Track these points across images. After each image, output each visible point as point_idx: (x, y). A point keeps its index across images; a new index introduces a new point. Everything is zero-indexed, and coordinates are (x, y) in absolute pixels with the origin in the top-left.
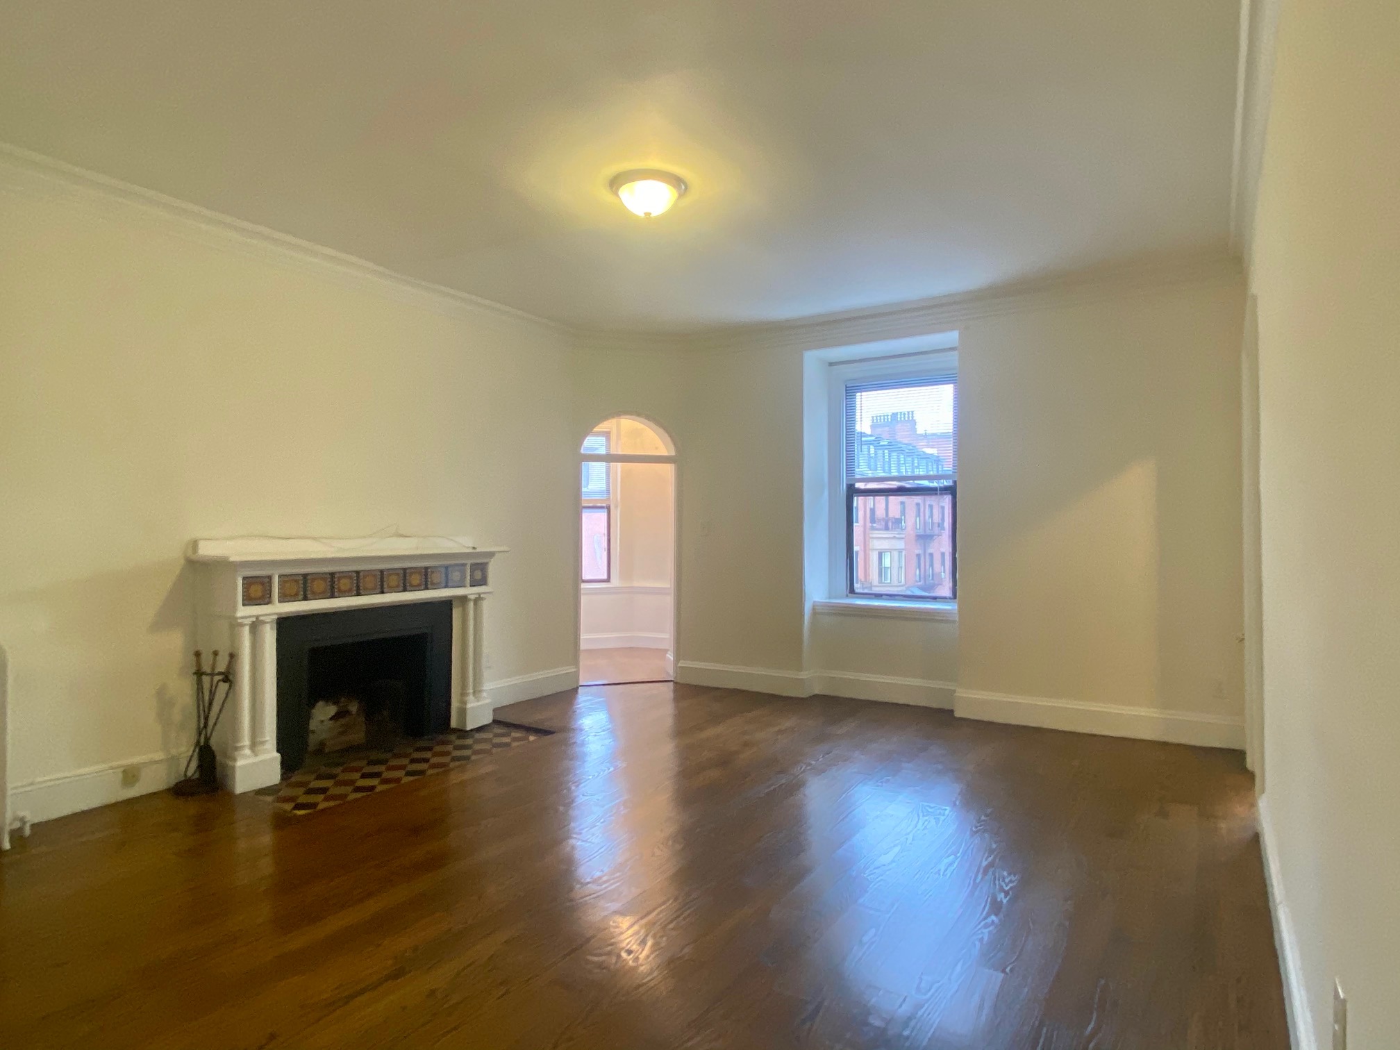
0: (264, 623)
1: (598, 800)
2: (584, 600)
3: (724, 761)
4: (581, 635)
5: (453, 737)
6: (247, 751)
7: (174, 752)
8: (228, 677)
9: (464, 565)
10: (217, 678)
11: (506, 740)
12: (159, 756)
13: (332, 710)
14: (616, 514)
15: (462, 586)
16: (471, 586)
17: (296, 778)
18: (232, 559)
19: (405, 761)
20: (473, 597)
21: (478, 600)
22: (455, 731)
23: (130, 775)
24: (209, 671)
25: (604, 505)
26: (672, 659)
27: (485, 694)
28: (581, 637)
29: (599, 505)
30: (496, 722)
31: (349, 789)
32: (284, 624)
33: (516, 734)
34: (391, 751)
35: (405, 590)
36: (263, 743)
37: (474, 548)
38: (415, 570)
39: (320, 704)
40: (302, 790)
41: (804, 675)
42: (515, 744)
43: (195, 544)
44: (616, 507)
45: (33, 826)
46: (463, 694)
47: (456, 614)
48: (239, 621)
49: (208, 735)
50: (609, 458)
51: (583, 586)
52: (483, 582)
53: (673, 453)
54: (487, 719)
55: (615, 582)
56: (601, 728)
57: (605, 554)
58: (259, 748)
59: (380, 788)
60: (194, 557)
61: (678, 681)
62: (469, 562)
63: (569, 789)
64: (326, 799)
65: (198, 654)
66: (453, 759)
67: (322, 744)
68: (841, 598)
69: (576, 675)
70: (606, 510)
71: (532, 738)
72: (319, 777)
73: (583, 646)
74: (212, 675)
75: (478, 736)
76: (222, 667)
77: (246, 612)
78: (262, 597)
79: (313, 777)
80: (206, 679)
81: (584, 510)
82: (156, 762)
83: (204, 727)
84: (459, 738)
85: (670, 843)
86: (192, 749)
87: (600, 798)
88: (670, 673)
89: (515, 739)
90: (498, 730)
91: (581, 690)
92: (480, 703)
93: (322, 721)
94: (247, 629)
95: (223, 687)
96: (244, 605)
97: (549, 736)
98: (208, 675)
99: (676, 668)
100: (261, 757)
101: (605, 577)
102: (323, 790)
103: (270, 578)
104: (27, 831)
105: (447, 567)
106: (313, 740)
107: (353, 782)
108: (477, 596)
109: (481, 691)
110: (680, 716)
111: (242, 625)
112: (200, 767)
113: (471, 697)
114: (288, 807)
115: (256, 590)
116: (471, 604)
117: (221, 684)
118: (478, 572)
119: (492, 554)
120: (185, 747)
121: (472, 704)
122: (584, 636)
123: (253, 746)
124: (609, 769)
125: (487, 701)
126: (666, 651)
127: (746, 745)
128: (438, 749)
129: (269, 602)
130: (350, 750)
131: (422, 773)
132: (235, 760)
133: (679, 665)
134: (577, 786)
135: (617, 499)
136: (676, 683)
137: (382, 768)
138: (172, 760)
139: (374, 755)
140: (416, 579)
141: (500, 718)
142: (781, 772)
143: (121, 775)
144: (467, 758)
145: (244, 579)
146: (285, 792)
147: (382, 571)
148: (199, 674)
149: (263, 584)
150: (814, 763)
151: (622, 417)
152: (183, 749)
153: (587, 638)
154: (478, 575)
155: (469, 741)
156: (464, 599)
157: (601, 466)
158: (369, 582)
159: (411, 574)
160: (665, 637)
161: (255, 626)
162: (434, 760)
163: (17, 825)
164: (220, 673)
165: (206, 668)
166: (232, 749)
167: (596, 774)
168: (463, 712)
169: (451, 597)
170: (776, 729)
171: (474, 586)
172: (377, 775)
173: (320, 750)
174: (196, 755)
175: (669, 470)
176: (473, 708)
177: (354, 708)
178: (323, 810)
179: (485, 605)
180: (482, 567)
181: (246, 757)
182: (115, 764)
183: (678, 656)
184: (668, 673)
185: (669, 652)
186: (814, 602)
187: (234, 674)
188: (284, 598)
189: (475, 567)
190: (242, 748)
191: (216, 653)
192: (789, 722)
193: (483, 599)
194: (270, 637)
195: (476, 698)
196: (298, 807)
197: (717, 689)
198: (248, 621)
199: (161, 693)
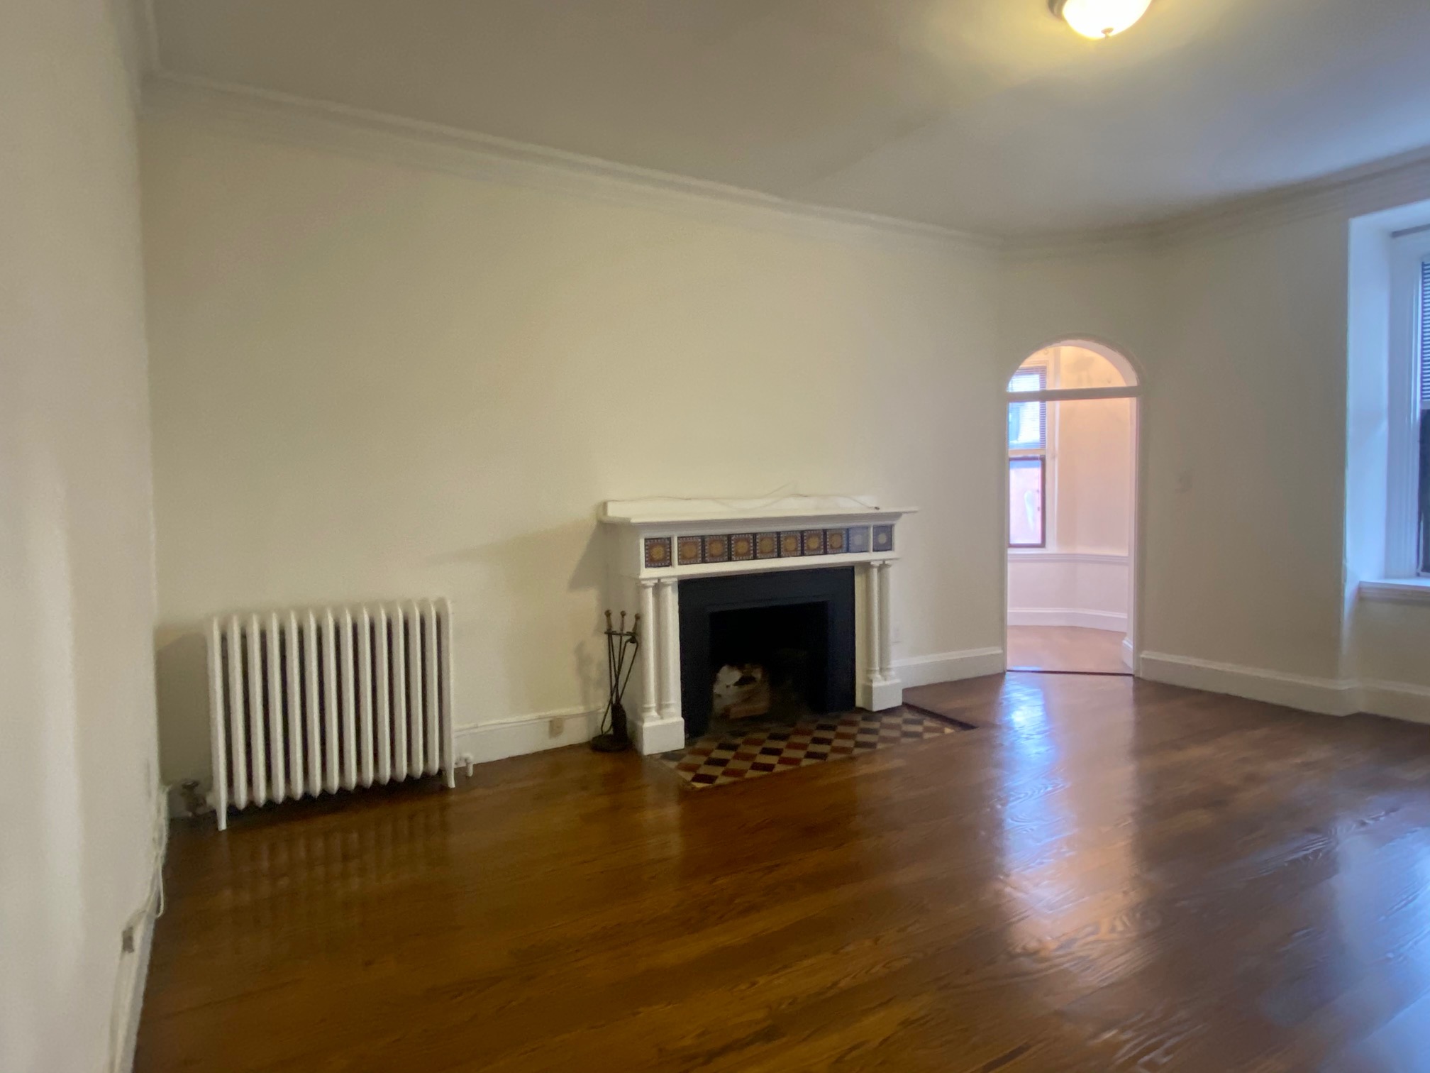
0: (665, 585)
1: (1032, 830)
2: (1010, 568)
3: (1216, 800)
4: (1008, 608)
5: (858, 718)
6: (654, 713)
7: (593, 707)
8: (635, 638)
9: (867, 528)
10: (625, 638)
11: (919, 729)
12: (581, 709)
13: (736, 675)
14: (1053, 466)
15: (863, 550)
16: (874, 550)
17: (700, 744)
18: (634, 521)
19: (806, 740)
20: (877, 564)
21: (883, 567)
22: (862, 710)
23: (555, 726)
24: (619, 631)
25: (1038, 455)
26: (1131, 647)
27: (893, 673)
28: (1008, 611)
29: (1030, 455)
30: (906, 706)
31: (748, 764)
32: (685, 586)
33: (928, 723)
34: (793, 725)
35: (803, 554)
36: (668, 706)
37: (877, 508)
38: (813, 533)
39: (725, 669)
40: (703, 759)
41: (1343, 685)
42: (927, 736)
43: (605, 505)
44: (1054, 457)
45: (476, 766)
46: (869, 671)
47: (859, 581)
48: (643, 582)
49: (620, 694)
50: (1044, 396)
51: (1011, 551)
52: (888, 546)
53: (1134, 382)
54: (897, 701)
55: (1052, 548)
56: (1034, 729)
57: (1039, 514)
58: (665, 711)
59: (779, 768)
60: (605, 519)
61: (1141, 675)
62: (872, 523)
63: (992, 807)
64: (724, 774)
65: (608, 614)
66: (858, 745)
67: (727, 710)
68: (1409, 577)
69: (1003, 656)
70: (1039, 462)
71: (948, 730)
72: (721, 747)
73: (1010, 621)
74: (621, 635)
75: (887, 720)
76: (629, 628)
77: (649, 574)
78: (664, 559)
79: (716, 744)
80: (616, 640)
81: (1011, 462)
82: (577, 716)
83: (614, 689)
84: (864, 719)
85: (1138, 915)
86: (606, 707)
87: (1034, 827)
88: (1129, 664)
89: (928, 730)
90: (908, 715)
91: (1008, 676)
92: (888, 683)
93: (728, 686)
94: (650, 591)
95: (631, 648)
96: (646, 566)
97: (967, 732)
98: (617, 634)
99: (1137, 659)
100: (668, 721)
101: (1038, 541)
102: (722, 762)
103: (670, 539)
104: (471, 772)
105: (848, 530)
106: (718, 705)
107: (753, 756)
108: (881, 562)
109: (888, 669)
110: (1143, 724)
111: (645, 587)
112: (614, 724)
113: (878, 676)
114: (688, 776)
115: (658, 552)
116: (875, 571)
117: (629, 644)
118: (883, 535)
119: (897, 515)
120: (601, 704)
121: (878, 683)
122: (1010, 610)
123: (660, 708)
124: (1046, 788)
125: (897, 681)
126: (1123, 635)
127: (1252, 779)
128: (841, 729)
129: (670, 564)
130: (754, 721)
131: (823, 756)
132: (643, 722)
133: (1142, 656)
134: (1003, 805)
135: (1054, 448)
136: (1137, 679)
137: (781, 745)
138: (589, 715)
139: (776, 728)
140: (814, 543)
141: (911, 702)
142: (1313, 830)
143: (548, 724)
144: (871, 745)
145: (646, 540)
146: (688, 759)
147: (778, 533)
148: (610, 634)
149: (664, 545)
150: (1371, 822)
151: (1062, 342)
152: (600, 704)
153: (1015, 612)
154: (883, 539)
155: (876, 725)
156: (866, 566)
157: (1033, 408)
158: (766, 545)
159: (810, 537)
160: (1121, 617)
161: (658, 587)
162: (838, 743)
163: (463, 764)
164: (628, 634)
165: (616, 628)
166: (640, 711)
167: (1030, 793)
168: (868, 690)
169: (852, 563)
170: (1298, 761)
171: (878, 551)
172: (776, 752)
173: (725, 715)
174: (610, 711)
175: (1127, 407)
176: (880, 688)
177: (758, 674)
178: (720, 786)
179: (893, 573)
180: (888, 530)
181: (653, 719)
182: (543, 714)
183: (1140, 644)
184: (1124, 664)
185: (1127, 638)
186: (1360, 582)
187: (640, 635)
188: (684, 560)
189: (879, 530)
190: (649, 709)
191: (623, 614)
192: (1320, 752)
193: (887, 566)
194: (672, 600)
195: (882, 676)
196: (698, 778)
197: (1199, 692)
198: (651, 583)
199: (579, 649)
